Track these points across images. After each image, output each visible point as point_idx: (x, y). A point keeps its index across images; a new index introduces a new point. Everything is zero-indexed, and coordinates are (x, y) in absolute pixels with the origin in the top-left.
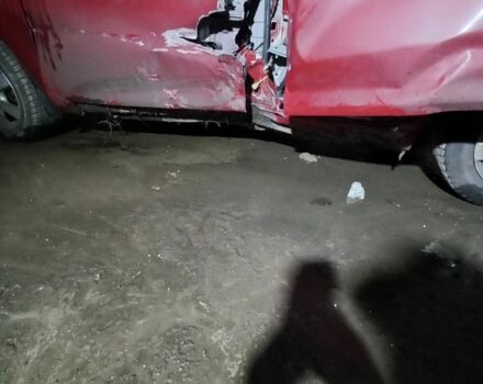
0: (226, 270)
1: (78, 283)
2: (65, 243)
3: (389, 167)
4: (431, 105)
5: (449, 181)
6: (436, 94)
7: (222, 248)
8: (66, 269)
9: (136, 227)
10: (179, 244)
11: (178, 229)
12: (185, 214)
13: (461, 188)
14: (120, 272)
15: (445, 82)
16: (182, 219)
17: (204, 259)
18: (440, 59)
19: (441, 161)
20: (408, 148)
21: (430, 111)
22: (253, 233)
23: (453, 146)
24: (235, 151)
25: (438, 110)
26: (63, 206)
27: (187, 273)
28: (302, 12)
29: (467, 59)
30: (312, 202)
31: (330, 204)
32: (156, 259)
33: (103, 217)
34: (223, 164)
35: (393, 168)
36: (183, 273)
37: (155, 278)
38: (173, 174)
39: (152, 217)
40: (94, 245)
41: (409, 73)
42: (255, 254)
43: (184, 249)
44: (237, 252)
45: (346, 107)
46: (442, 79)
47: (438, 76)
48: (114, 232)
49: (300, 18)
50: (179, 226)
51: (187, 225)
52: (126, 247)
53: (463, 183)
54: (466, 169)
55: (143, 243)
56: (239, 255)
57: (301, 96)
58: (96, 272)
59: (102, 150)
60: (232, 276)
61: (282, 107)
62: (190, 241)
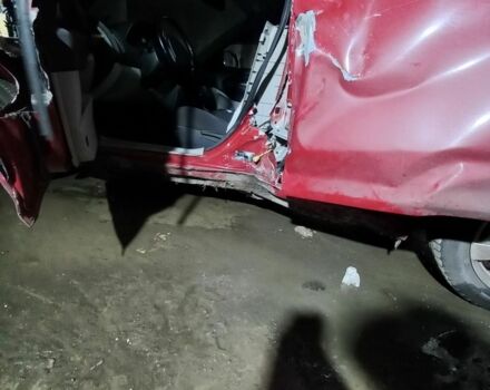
0: (201, 369)
1: (26, 371)
2: (25, 313)
3: (385, 251)
4: (426, 207)
5: (447, 277)
6: (432, 198)
7: (201, 336)
8: (17, 349)
9: (109, 299)
10: (153, 326)
11: (155, 306)
12: (167, 287)
13: (458, 286)
14: (79, 359)
15: (440, 188)
16: (163, 293)
17: (178, 350)
18: (434, 166)
19: (437, 255)
20: (404, 239)
21: (425, 213)
22: (239, 319)
23: (449, 243)
24: (230, 217)
25: (434, 214)
26: (35, 264)
27: (155, 369)
28: (305, 106)
29: (460, 170)
30: (305, 286)
31: (323, 289)
32: (124, 346)
33: (76, 282)
34: (216, 230)
35: (389, 253)
36: (151, 368)
37: (118, 372)
38: (162, 236)
39: (130, 287)
40: (58, 317)
41: (404, 175)
42: (237, 348)
43: (158, 333)
44: (217, 343)
45: (343, 197)
46: (436, 186)
47: (433, 182)
48: (84, 303)
49: (302, 111)
50: (158, 302)
51: (166, 302)
52: (93, 324)
53: (461, 282)
54: (463, 266)
55: (113, 322)
56: (219, 348)
57: (300, 178)
58: (50, 356)
59: (94, 201)
60: (207, 377)
61: (279, 181)
62: (167, 322)
